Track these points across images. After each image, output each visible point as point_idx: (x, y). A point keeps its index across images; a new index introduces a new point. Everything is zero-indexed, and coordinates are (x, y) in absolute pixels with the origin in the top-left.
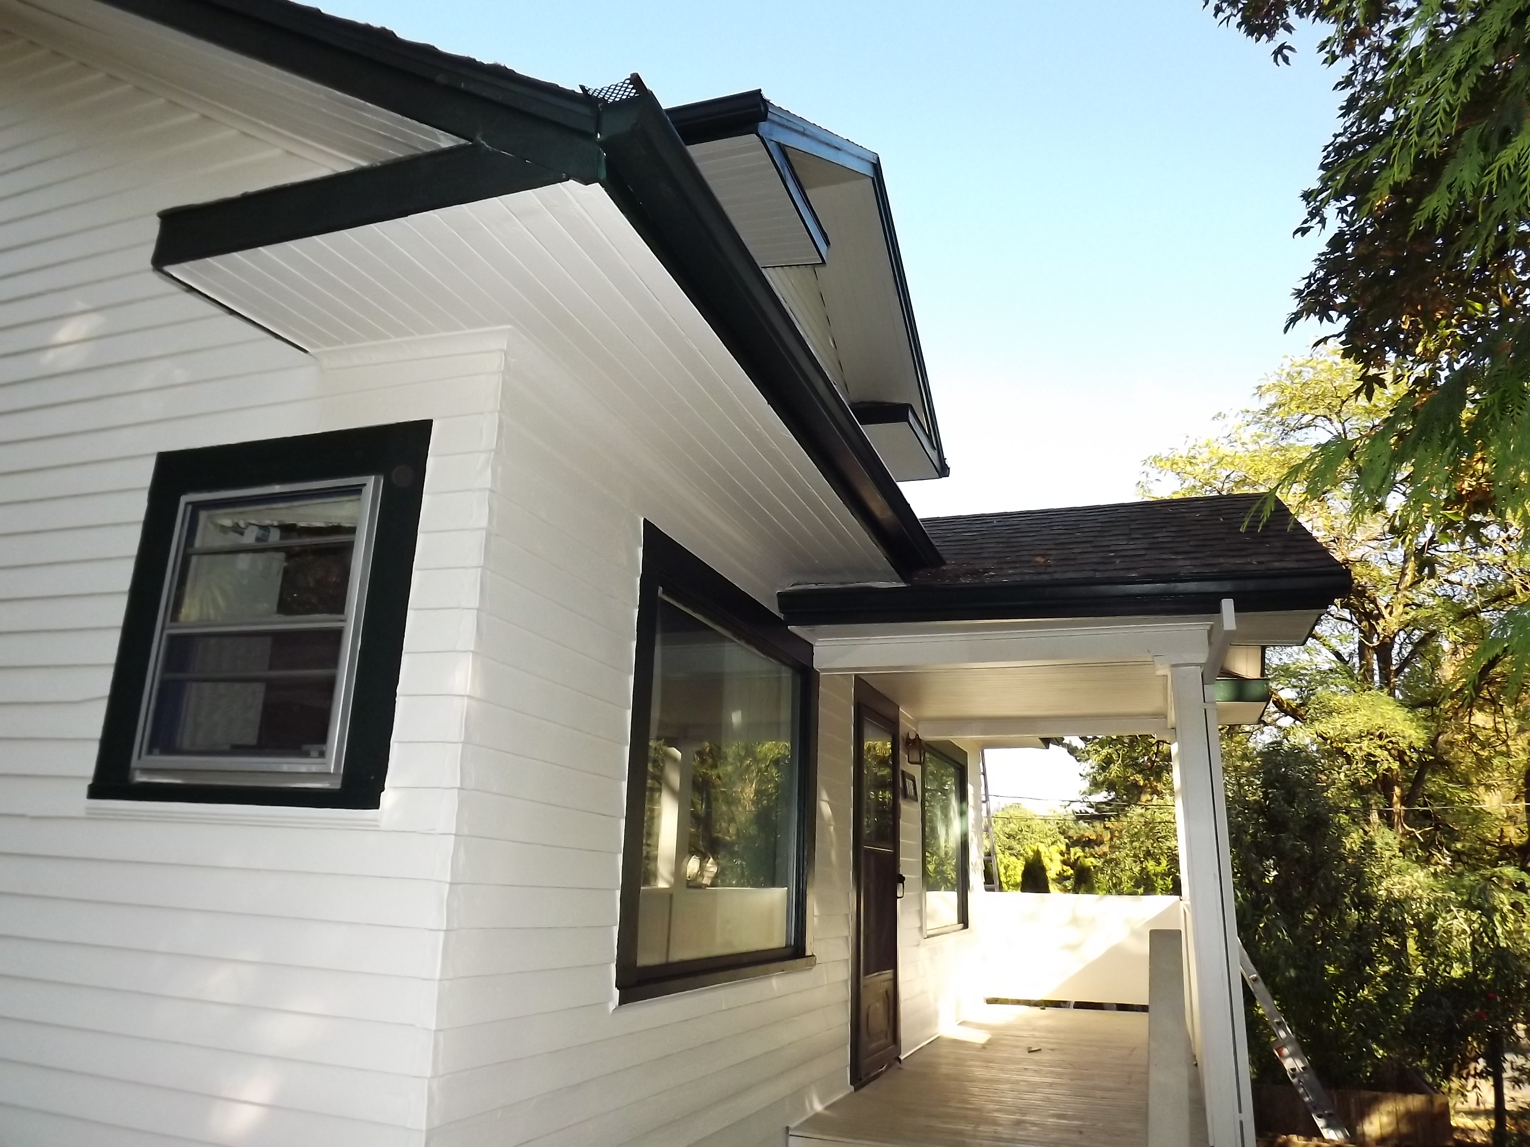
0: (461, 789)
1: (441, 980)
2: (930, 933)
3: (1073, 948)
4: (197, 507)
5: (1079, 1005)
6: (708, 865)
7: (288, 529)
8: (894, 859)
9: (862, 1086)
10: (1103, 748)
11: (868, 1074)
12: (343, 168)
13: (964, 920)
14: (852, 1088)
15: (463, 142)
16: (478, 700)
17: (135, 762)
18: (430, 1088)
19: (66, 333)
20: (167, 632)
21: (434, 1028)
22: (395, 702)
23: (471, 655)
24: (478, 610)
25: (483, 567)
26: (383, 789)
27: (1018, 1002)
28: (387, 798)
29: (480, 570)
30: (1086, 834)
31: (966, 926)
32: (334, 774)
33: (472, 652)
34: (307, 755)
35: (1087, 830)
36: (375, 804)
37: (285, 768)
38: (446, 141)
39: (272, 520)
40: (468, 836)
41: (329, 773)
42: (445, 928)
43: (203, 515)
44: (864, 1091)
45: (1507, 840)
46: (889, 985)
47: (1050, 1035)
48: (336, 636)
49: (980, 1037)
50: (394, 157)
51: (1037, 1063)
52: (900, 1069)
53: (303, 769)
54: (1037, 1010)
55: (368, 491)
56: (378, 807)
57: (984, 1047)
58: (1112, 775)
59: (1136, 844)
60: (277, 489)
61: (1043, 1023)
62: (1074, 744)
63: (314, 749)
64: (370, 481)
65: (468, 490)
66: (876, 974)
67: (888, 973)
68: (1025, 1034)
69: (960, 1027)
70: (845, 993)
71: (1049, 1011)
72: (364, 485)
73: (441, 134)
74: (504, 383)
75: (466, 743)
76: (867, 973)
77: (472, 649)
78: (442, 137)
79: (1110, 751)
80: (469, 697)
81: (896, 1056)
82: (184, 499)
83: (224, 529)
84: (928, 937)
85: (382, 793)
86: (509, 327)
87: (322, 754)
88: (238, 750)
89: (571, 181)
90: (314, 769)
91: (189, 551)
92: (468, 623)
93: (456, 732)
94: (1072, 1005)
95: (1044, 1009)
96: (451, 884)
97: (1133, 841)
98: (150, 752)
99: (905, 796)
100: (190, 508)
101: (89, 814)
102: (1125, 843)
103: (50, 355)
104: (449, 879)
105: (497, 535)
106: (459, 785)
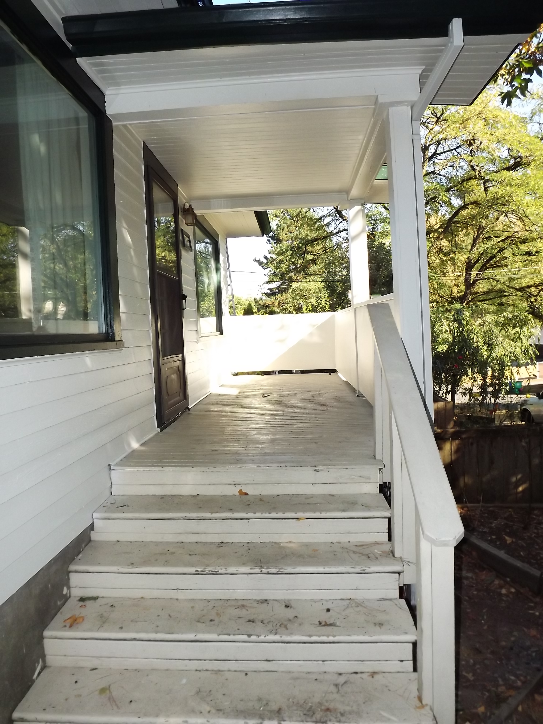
2: (202, 335)
3: (282, 341)
5: (281, 372)
6: (60, 307)
8: (179, 283)
9: (166, 427)
10: (279, 256)
11: (169, 419)
13: (220, 330)
14: (159, 430)
27: (248, 373)
30: (267, 302)
31: (221, 334)
35: (268, 301)
44: (166, 430)
45: (454, 294)
46: (178, 364)
47: (272, 388)
49: (235, 392)
51: (270, 403)
52: (189, 414)
54: (260, 376)
57: (237, 397)
58: (283, 270)
59: (295, 301)
61: (265, 382)
62: (261, 261)
66: (171, 356)
67: (179, 357)
68: (258, 388)
69: (220, 388)
70: (150, 369)
71: (266, 376)
76: (164, 355)
79: (282, 258)
81: (186, 406)
84: (202, 337)
94: (277, 373)
95: (264, 376)
97: (293, 300)
99: (184, 245)
102: (290, 301)
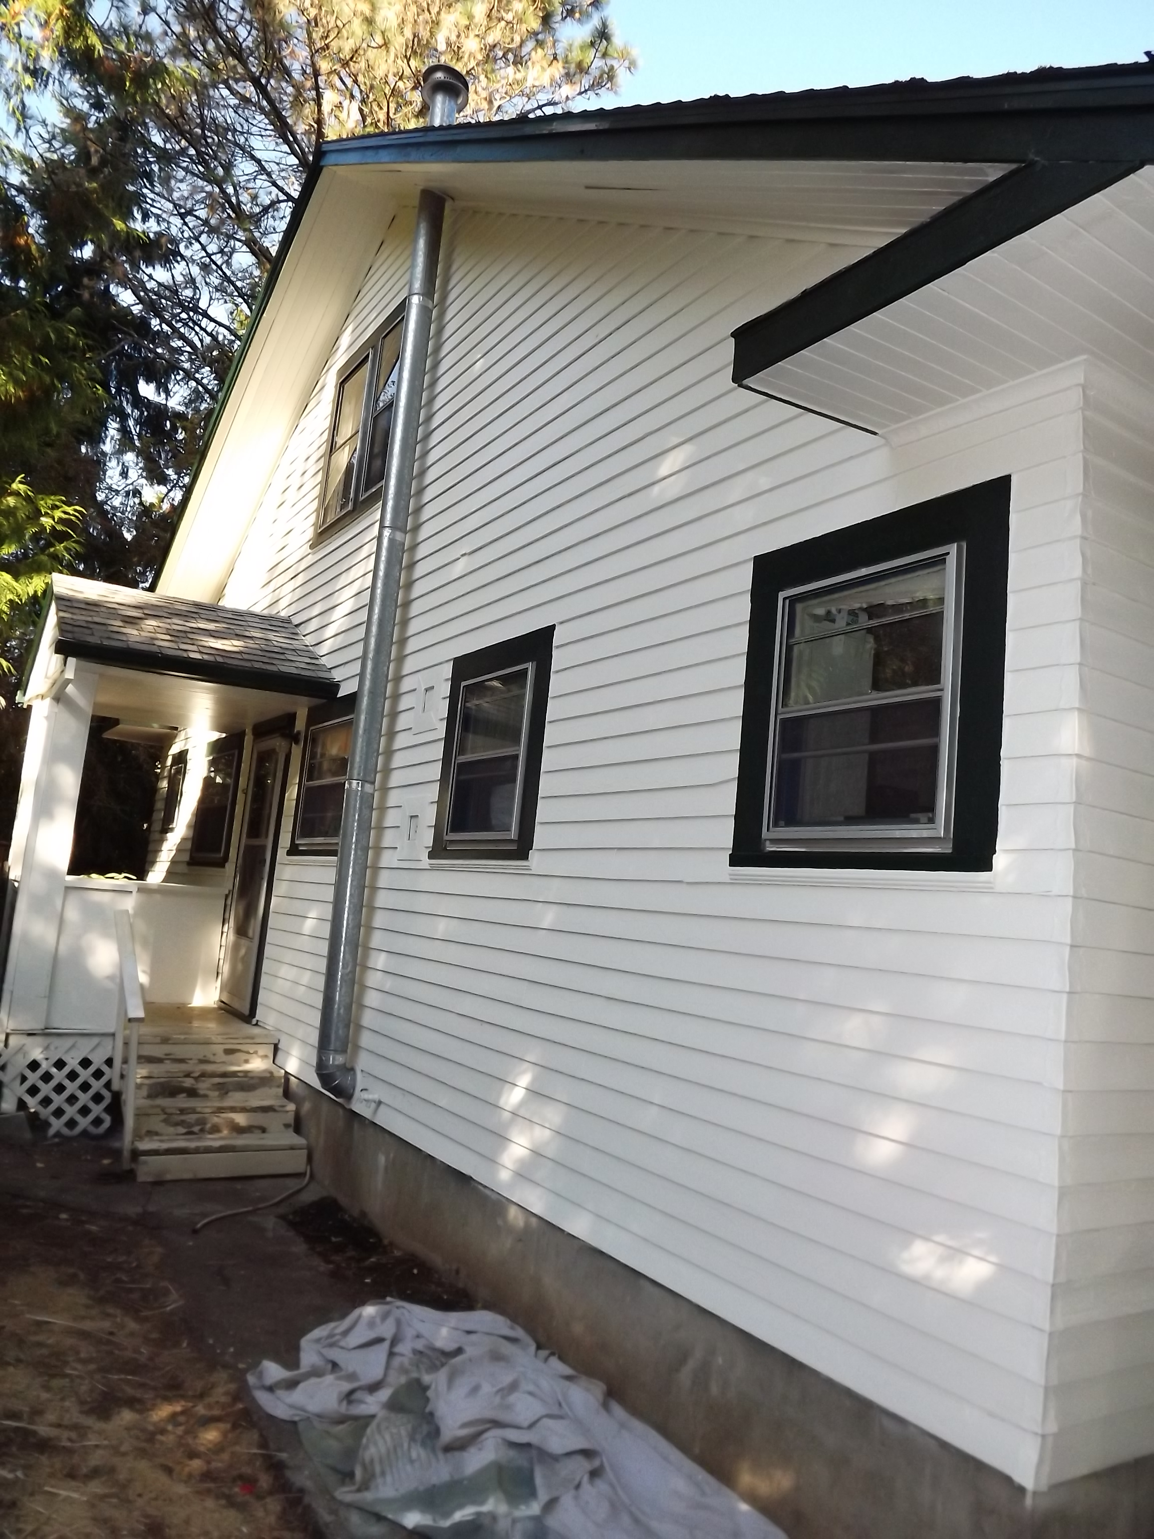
0: (1076, 850)
1: (1066, 1041)
4: (793, 600)
7: (873, 611)
12: (882, 242)
15: (1013, 166)
16: (1088, 759)
17: (765, 834)
18: (1060, 1148)
19: (666, 466)
20: (779, 717)
21: (1061, 1087)
22: (1000, 765)
23: (1076, 713)
24: (1080, 664)
25: (1081, 619)
26: (995, 852)
28: (999, 860)
29: (1077, 623)
32: (944, 838)
33: (1079, 709)
34: (917, 821)
36: (988, 867)
37: (898, 834)
38: (993, 172)
39: (861, 603)
40: (1087, 899)
41: (940, 838)
42: (1067, 989)
43: (799, 607)
48: (935, 704)
50: (937, 212)
53: (914, 834)
55: (952, 562)
56: (991, 870)
60: (864, 571)
63: (923, 817)
64: (953, 548)
65: (1058, 541)
72: (948, 553)
73: (990, 167)
74: (1085, 419)
75: (1077, 803)
77: (1077, 705)
78: (990, 171)
80: (1078, 756)
82: (782, 595)
83: (817, 618)
85: (994, 856)
86: (1085, 357)
87: (932, 821)
88: (850, 820)
89: (1146, 167)
90: (925, 834)
91: (792, 641)
92: (1072, 677)
93: (1067, 793)
96: (1072, 946)
98: (776, 825)
100: (787, 601)
101: (731, 879)
103: (656, 489)
104: (1068, 940)
105: (1094, 584)
106: (1073, 846)
